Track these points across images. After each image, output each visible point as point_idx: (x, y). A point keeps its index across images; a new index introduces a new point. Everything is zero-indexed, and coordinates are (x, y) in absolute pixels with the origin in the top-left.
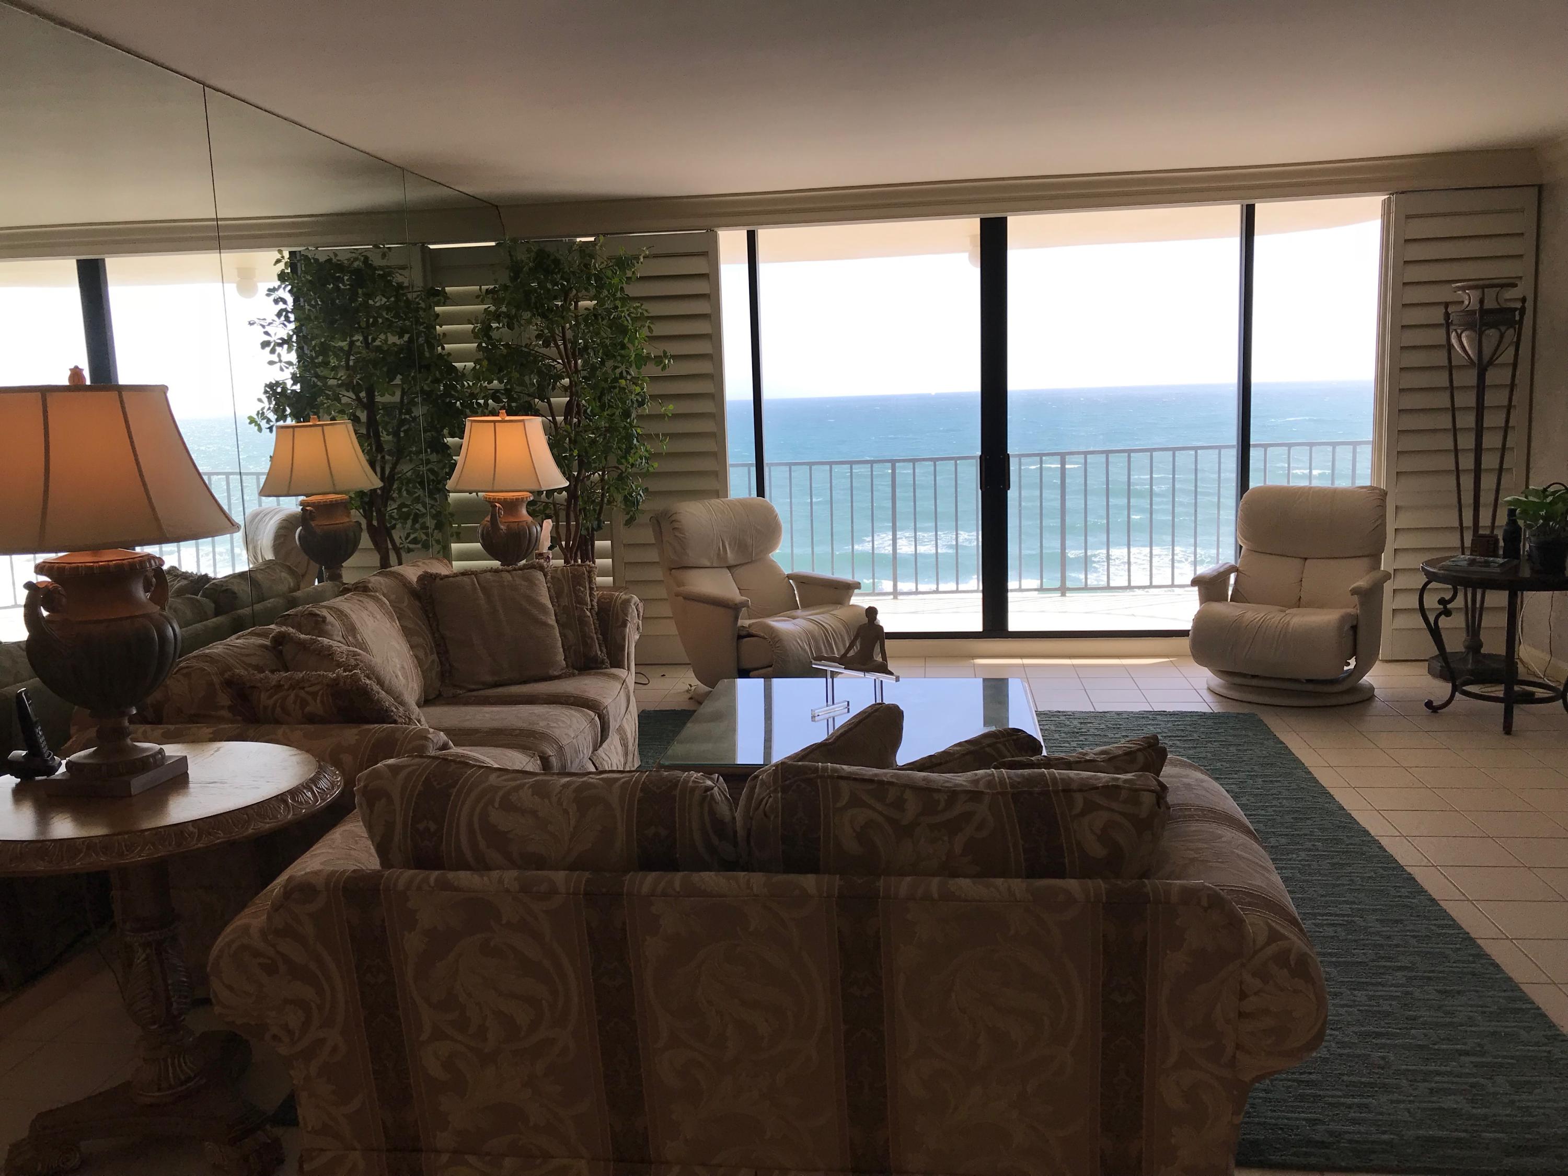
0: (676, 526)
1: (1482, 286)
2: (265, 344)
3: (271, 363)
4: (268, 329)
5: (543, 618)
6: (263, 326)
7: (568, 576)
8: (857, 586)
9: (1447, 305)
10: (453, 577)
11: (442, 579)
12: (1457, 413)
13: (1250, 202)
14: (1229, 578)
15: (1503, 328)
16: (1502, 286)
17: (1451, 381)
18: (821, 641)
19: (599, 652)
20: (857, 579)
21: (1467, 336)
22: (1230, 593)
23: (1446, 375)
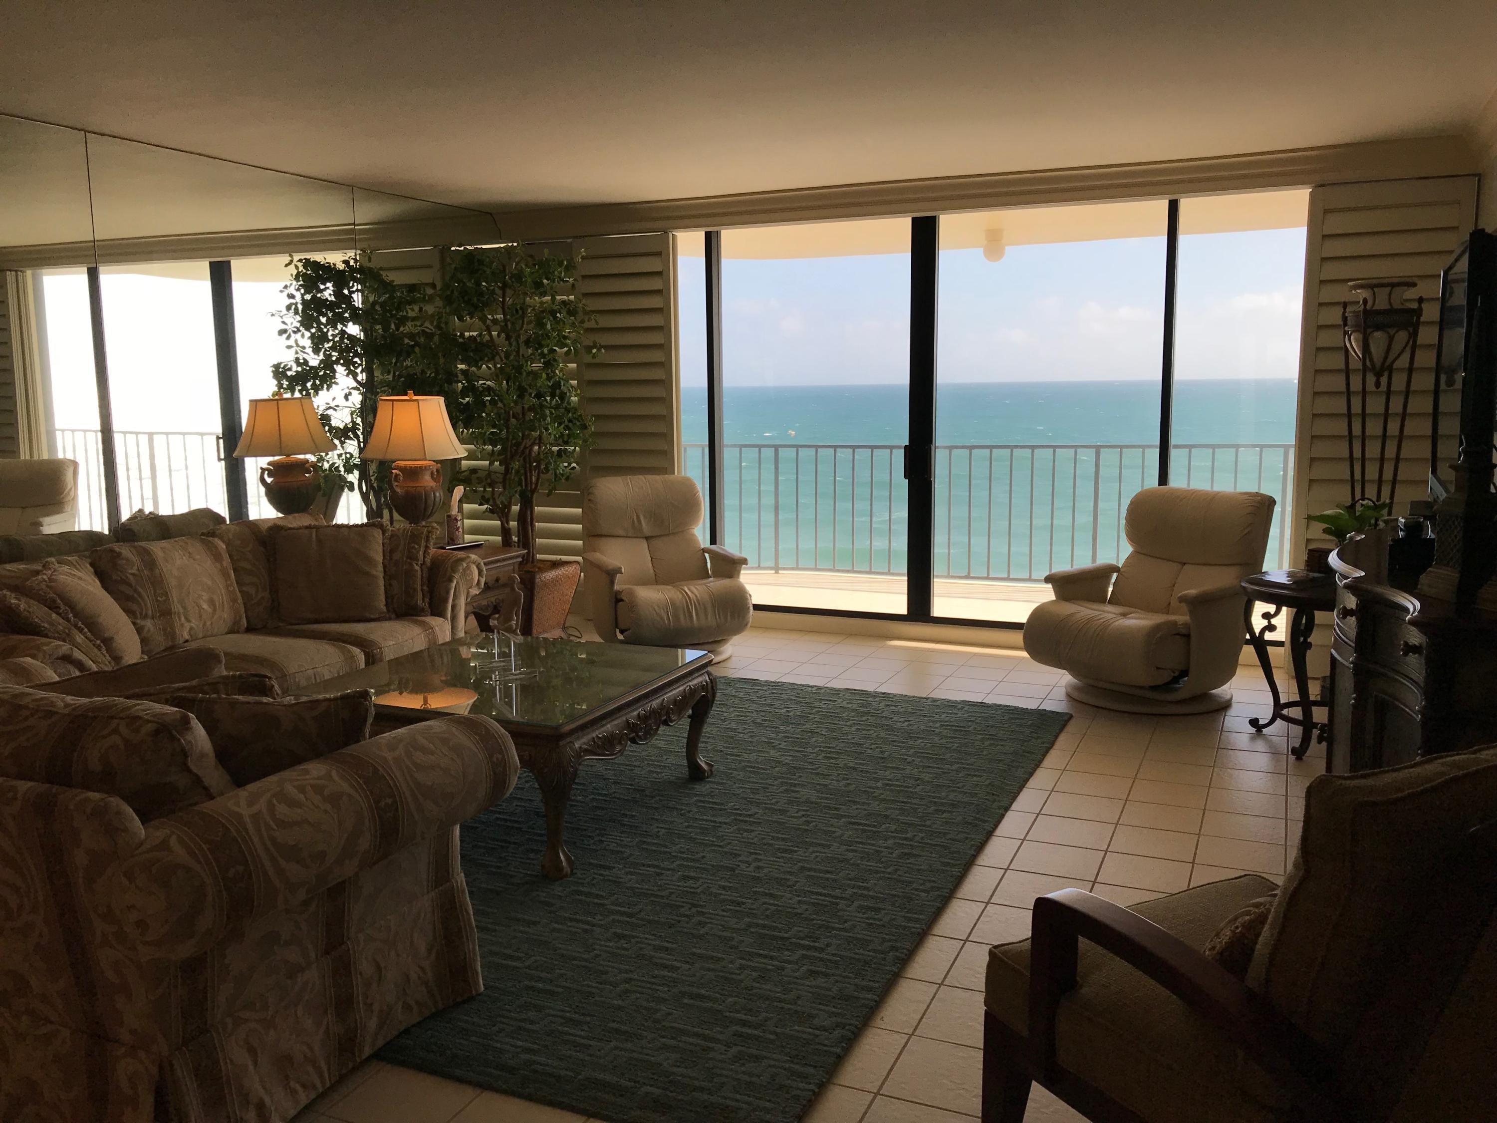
0: (591, 498)
1: (1372, 286)
2: (282, 332)
3: (289, 347)
4: (285, 319)
5: (366, 568)
6: (282, 317)
7: (407, 535)
8: (744, 561)
9: (1345, 305)
10: (297, 529)
11: (286, 530)
12: (1367, 419)
13: (1173, 197)
14: (1109, 577)
15: (1392, 331)
16: (1393, 285)
17: (1348, 385)
19: (420, 600)
20: (744, 555)
21: (1355, 339)
23: (1342, 377)
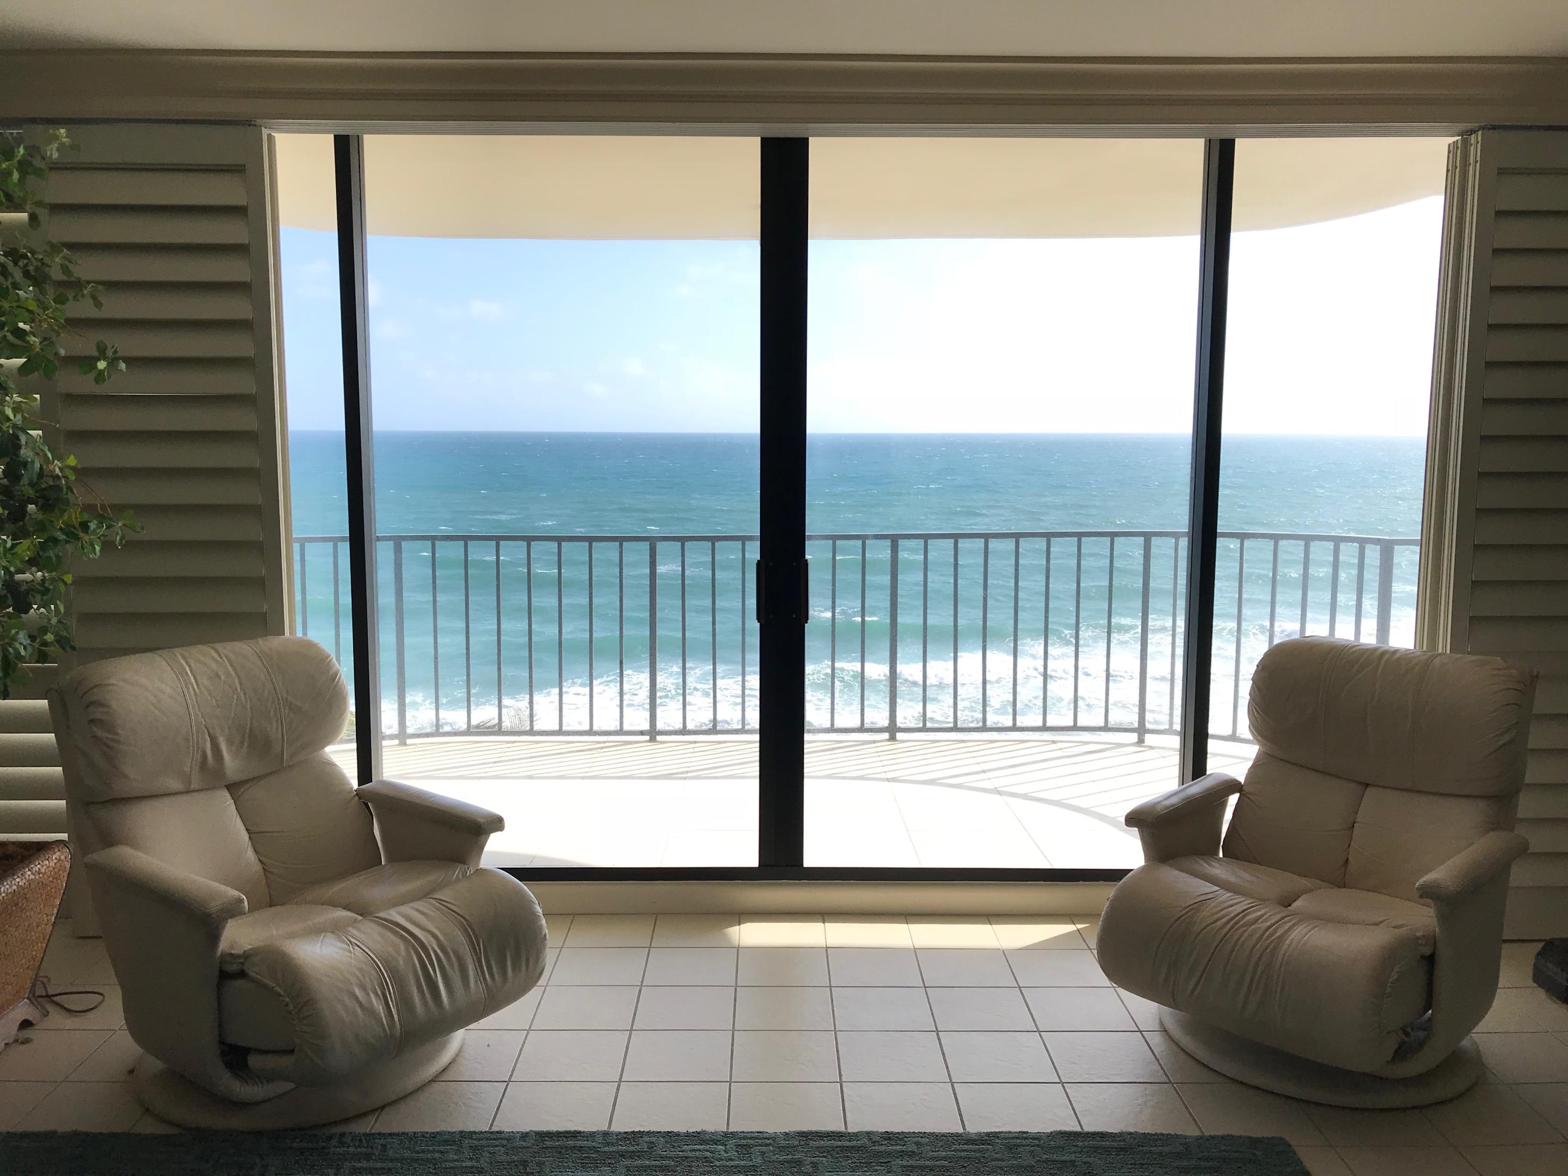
0: (98, 716)
13: (1225, 134)
14: (1223, 805)
18: (412, 982)
22: (1223, 836)
